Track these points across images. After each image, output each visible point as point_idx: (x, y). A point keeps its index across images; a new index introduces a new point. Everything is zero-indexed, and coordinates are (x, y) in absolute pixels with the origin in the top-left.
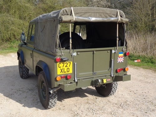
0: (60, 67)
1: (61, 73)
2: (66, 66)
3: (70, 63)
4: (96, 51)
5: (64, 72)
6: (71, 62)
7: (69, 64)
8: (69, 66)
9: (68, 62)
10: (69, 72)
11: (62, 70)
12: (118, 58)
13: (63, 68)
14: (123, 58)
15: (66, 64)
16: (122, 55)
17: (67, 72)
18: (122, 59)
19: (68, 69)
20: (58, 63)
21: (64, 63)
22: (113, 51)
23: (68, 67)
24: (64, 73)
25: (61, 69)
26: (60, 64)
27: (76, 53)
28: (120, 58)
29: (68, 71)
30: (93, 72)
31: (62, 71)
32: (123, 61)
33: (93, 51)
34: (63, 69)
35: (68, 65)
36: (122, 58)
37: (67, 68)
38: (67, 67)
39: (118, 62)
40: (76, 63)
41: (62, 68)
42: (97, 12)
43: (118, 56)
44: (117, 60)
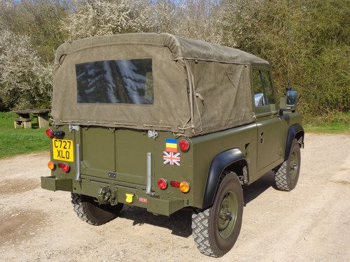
0: (56, 146)
1: (58, 157)
2: (64, 148)
3: (70, 142)
5: (62, 157)
6: (72, 142)
7: (68, 144)
8: (69, 148)
9: (67, 141)
10: (69, 158)
12: (165, 153)
13: (61, 149)
14: (179, 154)
15: (65, 143)
16: (174, 146)
17: (66, 158)
18: (175, 156)
19: (67, 154)
20: (54, 140)
21: (62, 142)
22: (150, 134)
23: (68, 150)
24: (61, 159)
26: (56, 142)
28: (169, 153)
31: (59, 154)
32: (178, 164)
34: (60, 151)
35: (67, 146)
36: (174, 154)
39: (165, 162)
40: (78, 145)
41: (59, 149)
42: (111, 45)
44: (163, 157)
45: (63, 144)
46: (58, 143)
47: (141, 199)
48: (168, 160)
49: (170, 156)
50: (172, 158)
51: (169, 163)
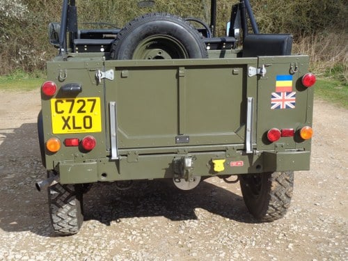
0: (59, 110)
1: (64, 128)
2: (80, 111)
3: (94, 101)
4: (187, 67)
5: (75, 128)
6: (98, 100)
7: (89, 105)
8: (92, 111)
9: (85, 99)
10: (90, 127)
11: (66, 122)
12: (274, 94)
13: (71, 115)
14: (294, 93)
15: (81, 103)
16: (289, 84)
17: (83, 128)
18: (290, 97)
19: (88, 120)
20: (53, 101)
21: (73, 102)
22: (252, 71)
23: (88, 113)
24: (73, 131)
25: (63, 118)
26: (59, 104)
27: (112, 71)
28: (279, 94)
29: (88, 125)
30: (179, 133)
31: (66, 124)
32: (292, 107)
33: (177, 68)
34: (69, 118)
35: (87, 108)
36: (288, 94)
37: (84, 115)
38: (84, 112)
39: (273, 107)
40: (113, 103)
41: (66, 115)
43: (274, 89)
44: (271, 101)
45: (77, 106)
46: (65, 106)
47: (234, 164)
48: (277, 104)
49: (281, 98)
50: (283, 100)
51: (279, 107)
